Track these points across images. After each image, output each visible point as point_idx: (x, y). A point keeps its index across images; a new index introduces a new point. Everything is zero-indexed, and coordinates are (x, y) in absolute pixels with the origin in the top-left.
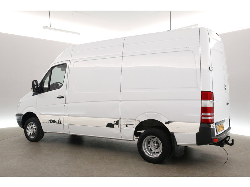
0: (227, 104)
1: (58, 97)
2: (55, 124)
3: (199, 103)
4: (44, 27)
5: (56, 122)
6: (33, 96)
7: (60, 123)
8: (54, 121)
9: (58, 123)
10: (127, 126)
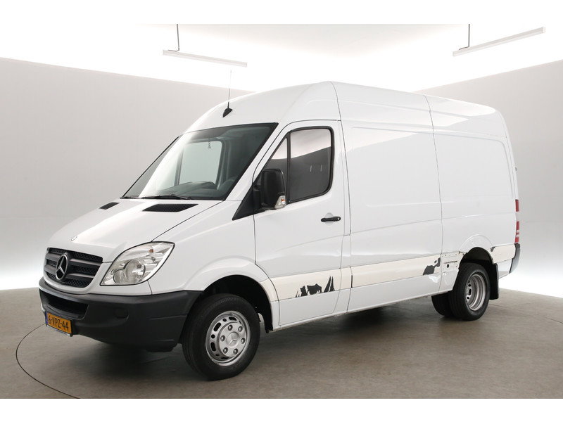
1: (323, 220)
2: (318, 294)
3: (512, 217)
5: (320, 288)
6: (234, 219)
7: (332, 289)
8: (314, 289)
9: (326, 290)
10: (448, 266)
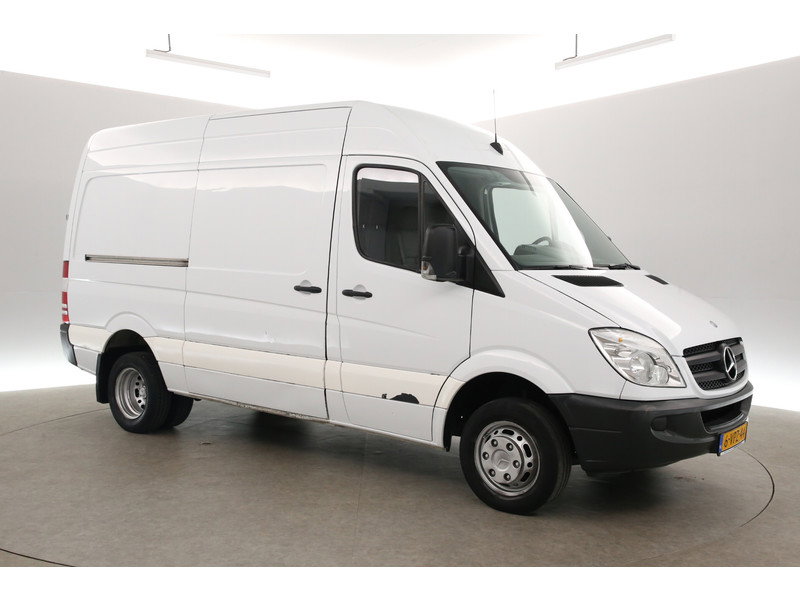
4: (149, 53)
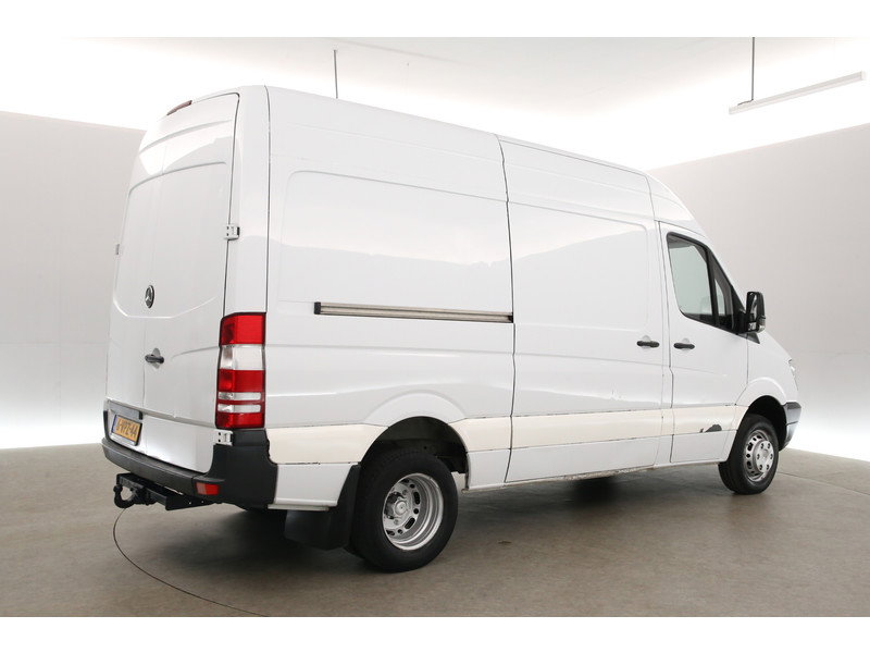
0: (156, 359)
